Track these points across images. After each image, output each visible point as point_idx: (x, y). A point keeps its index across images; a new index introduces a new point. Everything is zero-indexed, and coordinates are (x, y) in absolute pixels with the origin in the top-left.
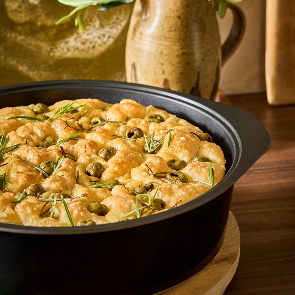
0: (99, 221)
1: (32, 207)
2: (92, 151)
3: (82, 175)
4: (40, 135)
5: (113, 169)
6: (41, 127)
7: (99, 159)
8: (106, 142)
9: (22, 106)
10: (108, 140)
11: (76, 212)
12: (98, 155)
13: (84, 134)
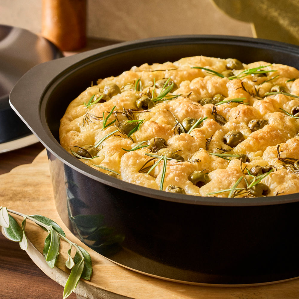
0: (190, 191)
1: (136, 159)
2: (243, 119)
3: (215, 140)
4: (210, 91)
5: (248, 142)
6: (214, 83)
7: (245, 128)
8: (266, 113)
9: (219, 59)
10: (269, 112)
11: (171, 175)
12: (247, 124)
13: (255, 100)
